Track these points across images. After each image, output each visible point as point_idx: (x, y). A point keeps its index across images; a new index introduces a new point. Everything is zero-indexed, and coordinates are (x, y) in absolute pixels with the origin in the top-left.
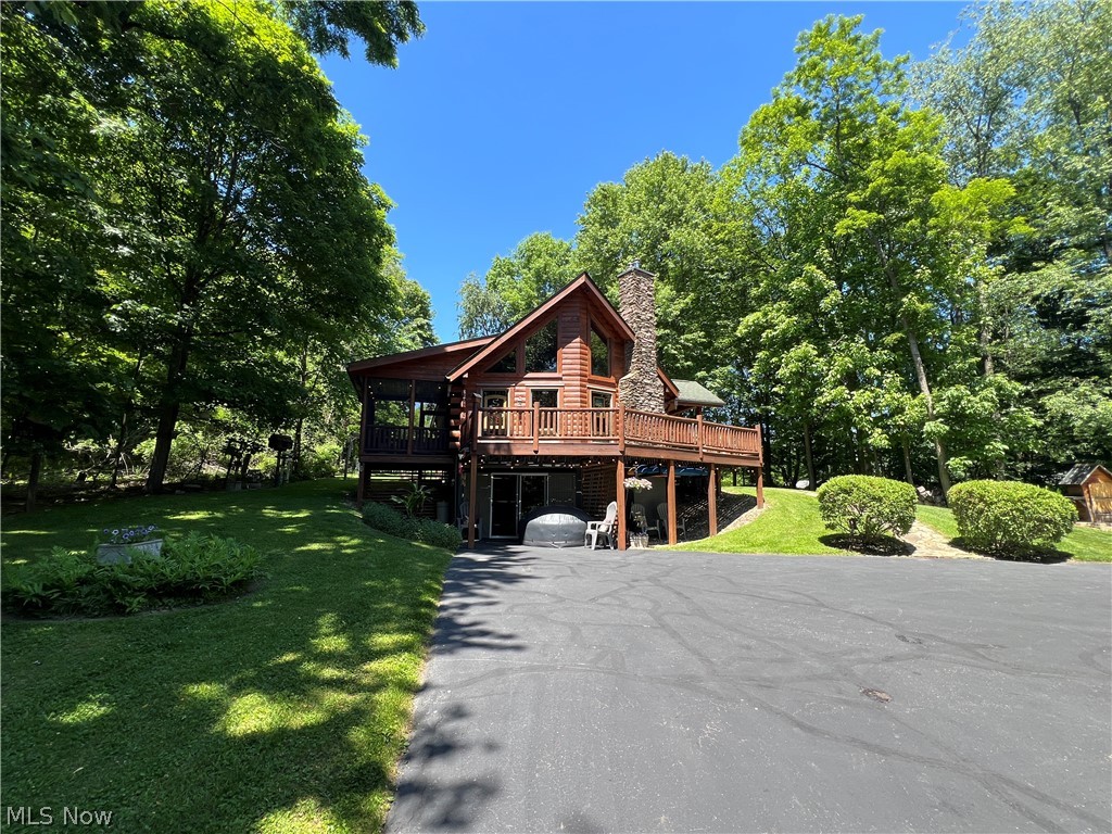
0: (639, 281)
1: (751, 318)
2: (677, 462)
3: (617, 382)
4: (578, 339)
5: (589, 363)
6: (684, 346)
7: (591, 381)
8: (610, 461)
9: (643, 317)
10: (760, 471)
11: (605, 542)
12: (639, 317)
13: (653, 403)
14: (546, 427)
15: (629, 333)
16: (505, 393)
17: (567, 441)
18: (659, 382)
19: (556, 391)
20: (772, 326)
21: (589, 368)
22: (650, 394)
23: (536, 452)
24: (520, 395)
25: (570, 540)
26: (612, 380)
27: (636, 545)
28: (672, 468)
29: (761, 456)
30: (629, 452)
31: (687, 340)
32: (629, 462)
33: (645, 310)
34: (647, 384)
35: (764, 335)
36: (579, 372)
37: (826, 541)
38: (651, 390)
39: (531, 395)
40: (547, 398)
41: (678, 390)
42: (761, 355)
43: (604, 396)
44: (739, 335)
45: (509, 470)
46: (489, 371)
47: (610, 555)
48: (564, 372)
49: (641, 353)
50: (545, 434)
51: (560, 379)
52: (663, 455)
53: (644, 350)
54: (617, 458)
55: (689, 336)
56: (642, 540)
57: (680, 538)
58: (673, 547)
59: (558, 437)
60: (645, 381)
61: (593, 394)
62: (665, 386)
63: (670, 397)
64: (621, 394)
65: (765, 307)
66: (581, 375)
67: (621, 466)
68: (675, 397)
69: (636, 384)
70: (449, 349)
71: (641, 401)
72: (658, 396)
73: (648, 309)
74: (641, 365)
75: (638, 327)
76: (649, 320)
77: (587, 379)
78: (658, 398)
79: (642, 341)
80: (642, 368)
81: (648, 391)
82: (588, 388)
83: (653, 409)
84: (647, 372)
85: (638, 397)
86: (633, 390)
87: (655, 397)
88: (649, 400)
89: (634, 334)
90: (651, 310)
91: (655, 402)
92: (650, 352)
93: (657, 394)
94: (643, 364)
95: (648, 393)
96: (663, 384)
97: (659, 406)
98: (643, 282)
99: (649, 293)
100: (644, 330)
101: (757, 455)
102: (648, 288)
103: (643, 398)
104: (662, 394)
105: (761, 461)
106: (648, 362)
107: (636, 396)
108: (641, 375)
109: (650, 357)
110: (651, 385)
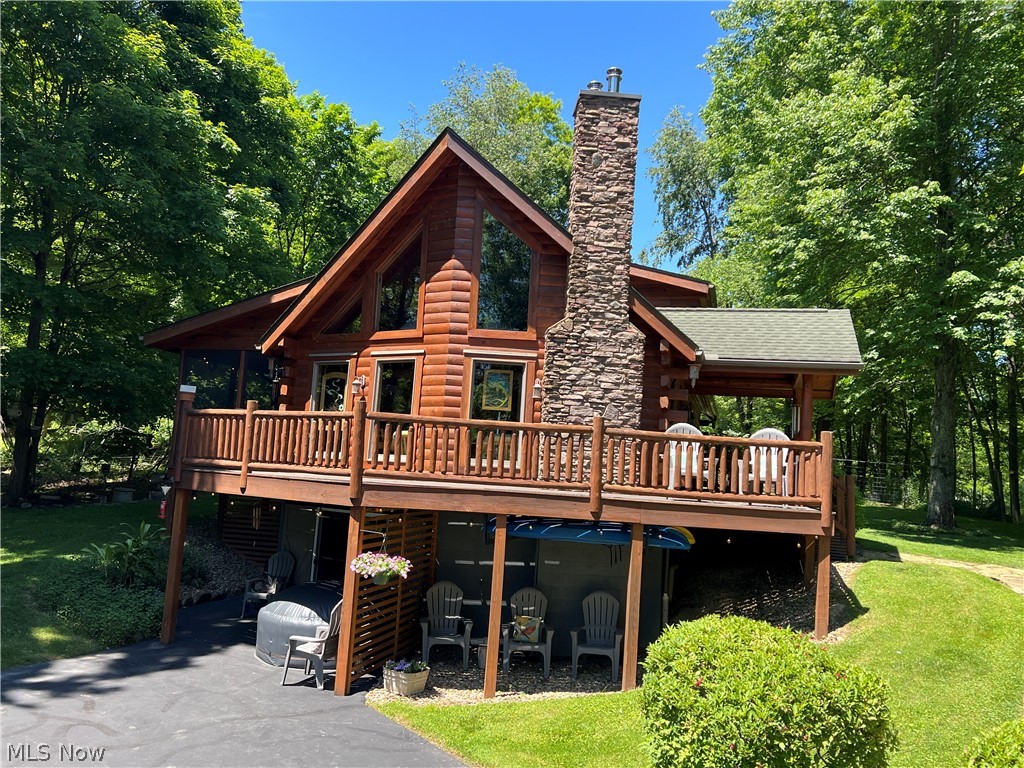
0: (594, 121)
3: (541, 337)
4: (453, 262)
5: (473, 305)
7: (473, 341)
9: (597, 196)
13: (608, 379)
16: (345, 368)
18: (633, 331)
19: (412, 364)
21: (471, 316)
22: (602, 359)
23: (243, 490)
24: (363, 373)
28: (501, 533)
29: (825, 509)
33: (603, 180)
34: (591, 339)
36: (449, 324)
38: (607, 351)
39: (376, 372)
41: (694, 347)
43: (508, 367)
48: (427, 327)
49: (583, 274)
53: (591, 266)
58: (490, 699)
60: (589, 333)
61: (478, 367)
62: (652, 340)
66: (452, 332)
67: (354, 527)
71: (573, 377)
72: (625, 362)
73: (614, 175)
74: (580, 301)
75: (580, 220)
76: (614, 200)
77: (466, 337)
78: (626, 366)
79: (591, 248)
80: (582, 306)
81: (594, 354)
82: (467, 355)
83: (607, 391)
84: (596, 315)
85: (565, 368)
86: (554, 354)
87: (617, 365)
88: (597, 373)
89: (570, 237)
90: (623, 176)
91: (613, 377)
92: (612, 270)
93: (621, 358)
94: (588, 297)
95: (596, 357)
96: (642, 336)
97: (627, 383)
98: (606, 119)
99: (620, 139)
100: (596, 223)
101: (817, 505)
102: (620, 129)
103: (578, 371)
104: (639, 357)
105: (825, 521)
106: (603, 292)
107: (560, 367)
108: (576, 323)
109: (610, 280)
110: (605, 340)
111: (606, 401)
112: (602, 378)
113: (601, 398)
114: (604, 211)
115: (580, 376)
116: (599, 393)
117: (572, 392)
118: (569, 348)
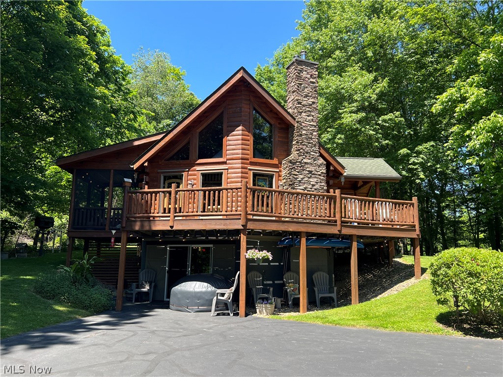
0: (301, 71)
1: (444, 97)
2: (309, 235)
3: (281, 163)
4: (240, 128)
5: (251, 147)
7: (252, 164)
9: (304, 103)
10: (417, 242)
12: (299, 103)
13: (313, 180)
14: (214, 205)
15: (289, 118)
16: (181, 177)
18: (321, 161)
19: (221, 174)
20: (464, 100)
21: (251, 152)
22: (310, 172)
23: (172, 227)
24: (193, 178)
25: (202, 306)
26: (275, 161)
27: (260, 312)
28: (304, 240)
29: (417, 227)
33: (306, 96)
34: (306, 163)
35: (457, 109)
36: (240, 156)
38: (312, 169)
39: (200, 178)
40: (212, 180)
41: (343, 168)
42: (455, 129)
43: (267, 175)
44: (434, 111)
45: (181, 242)
46: (169, 160)
47: (230, 321)
48: (228, 157)
49: (301, 135)
50: (213, 211)
51: (224, 163)
53: (304, 132)
55: (386, 117)
56: (266, 308)
60: (305, 160)
61: (255, 175)
62: (328, 165)
63: (333, 175)
64: (283, 173)
65: (459, 82)
66: (242, 159)
67: (243, 239)
68: (342, 174)
69: (294, 164)
70: (136, 143)
71: (300, 179)
73: (310, 94)
74: (301, 146)
75: (299, 112)
76: (311, 105)
77: (249, 161)
78: (320, 175)
79: (303, 124)
80: (302, 148)
81: (307, 169)
82: (250, 170)
83: (313, 185)
84: (307, 153)
85: (296, 175)
86: (292, 169)
87: (316, 175)
88: (309, 178)
89: (295, 119)
90: (314, 95)
91: (316, 180)
92: (312, 134)
93: (318, 172)
94: (303, 145)
95: (308, 171)
96: (325, 163)
97: (321, 182)
98: (306, 71)
99: (312, 80)
100: (305, 114)
101: (414, 226)
102: (311, 75)
103: (302, 176)
104: (325, 171)
105: (418, 232)
106: (309, 143)
107: (294, 175)
108: (299, 156)
109: (311, 138)
110: (311, 164)
111: (313, 190)
112: (311, 180)
113: (311, 189)
114: (307, 109)
115: (302, 179)
116: (310, 186)
117: (300, 186)
118: (297, 167)
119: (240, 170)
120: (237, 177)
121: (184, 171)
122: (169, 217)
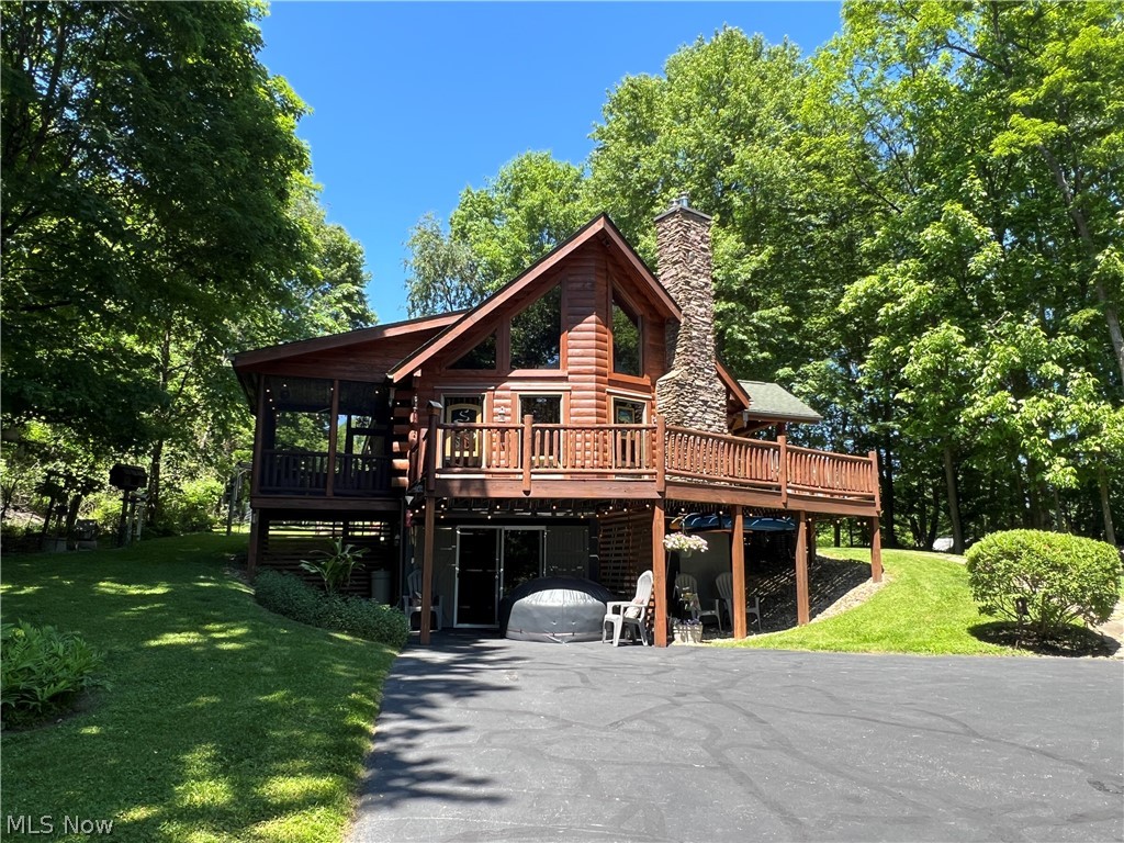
0: (688, 228)
1: (861, 286)
2: (746, 509)
3: (654, 385)
4: (593, 318)
5: (610, 354)
6: (757, 328)
7: (612, 383)
8: (642, 508)
9: (693, 283)
10: (877, 524)
11: (635, 633)
12: (688, 283)
13: (709, 417)
14: (542, 454)
15: (672, 307)
16: (478, 401)
17: (577, 476)
18: (719, 385)
19: (559, 398)
20: (894, 298)
21: (609, 362)
22: (705, 402)
23: (527, 493)
24: (502, 403)
25: (580, 631)
26: (646, 381)
27: (683, 639)
28: (739, 519)
29: (877, 500)
30: (672, 494)
31: (762, 319)
32: (672, 508)
33: (696, 272)
34: (699, 387)
35: (882, 311)
36: (594, 368)
37: (980, 632)
38: (707, 397)
39: (519, 404)
40: (543, 409)
41: (748, 397)
42: (877, 342)
43: (634, 405)
44: (843, 311)
45: (486, 522)
46: (453, 367)
47: (642, 654)
48: (571, 368)
49: (691, 338)
51: (565, 379)
52: (725, 499)
53: (695, 333)
54: (653, 502)
55: (766, 313)
56: (693, 631)
57: (752, 628)
58: (741, 642)
59: (561, 469)
60: (698, 382)
61: (617, 403)
62: (729, 391)
63: (735, 407)
64: (660, 402)
65: (884, 268)
66: (597, 373)
67: (659, 516)
68: (743, 407)
69: (682, 386)
70: (390, 333)
71: (690, 414)
72: (717, 405)
73: (701, 270)
74: (691, 358)
75: (687, 298)
76: (703, 288)
77: (606, 379)
78: (718, 409)
79: (693, 320)
80: (692, 361)
81: (701, 398)
82: (608, 393)
83: (710, 426)
84: (700, 369)
85: (686, 407)
86: (679, 396)
87: (713, 408)
88: (704, 412)
89: (680, 310)
90: (706, 272)
91: (712, 416)
92: (705, 338)
93: (715, 403)
94: (694, 356)
95: (702, 401)
96: (724, 388)
97: (719, 421)
98: (694, 229)
99: (703, 245)
100: (695, 303)
101: (873, 498)
102: (702, 237)
103: (693, 410)
104: (724, 403)
105: (878, 507)
106: (702, 353)
107: (682, 406)
108: (690, 374)
109: (705, 345)
110: (706, 388)
112: (706, 416)
114: (698, 294)
115: (694, 414)
118: (687, 392)
119: (593, 393)
120: (590, 406)
121: (486, 390)
122: (521, 473)
